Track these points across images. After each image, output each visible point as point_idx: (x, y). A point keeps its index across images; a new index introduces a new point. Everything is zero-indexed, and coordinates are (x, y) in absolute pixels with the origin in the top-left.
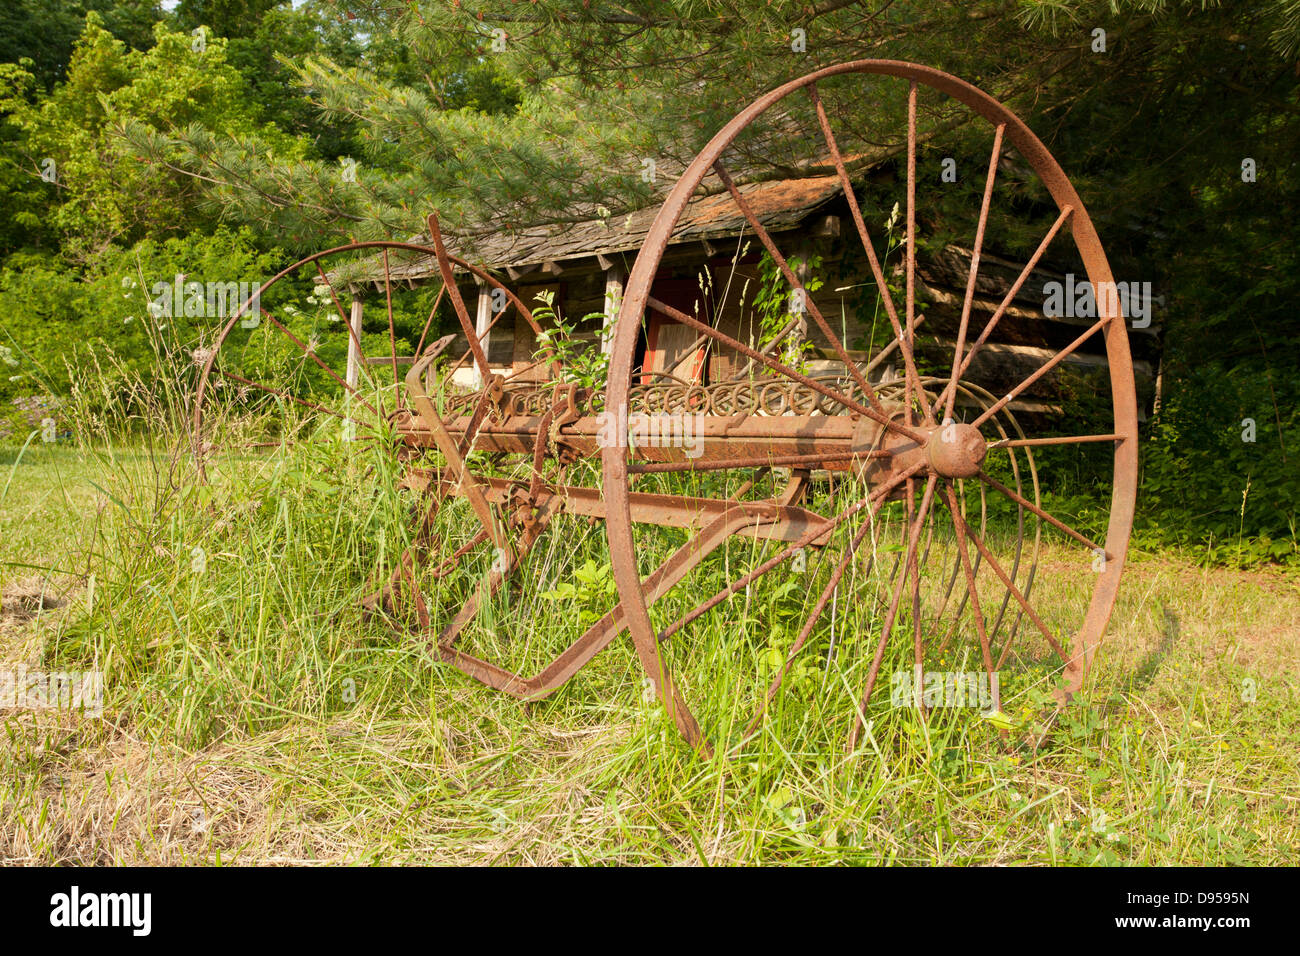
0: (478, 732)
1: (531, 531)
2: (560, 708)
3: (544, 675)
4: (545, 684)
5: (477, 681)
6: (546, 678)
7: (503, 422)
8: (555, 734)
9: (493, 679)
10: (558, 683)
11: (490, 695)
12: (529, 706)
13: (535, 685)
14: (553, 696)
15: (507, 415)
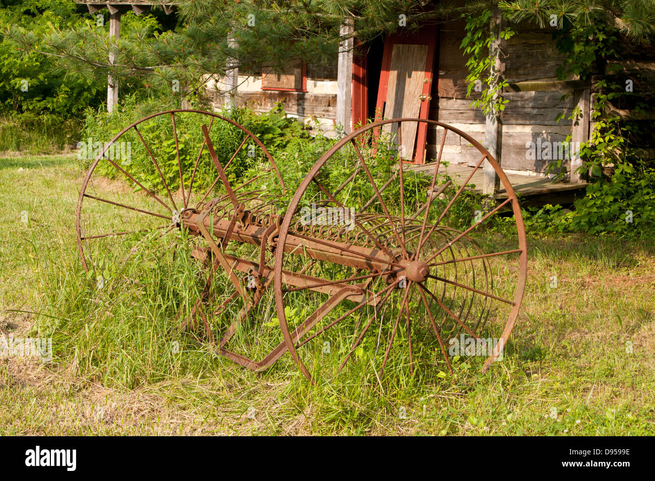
0: (237, 383)
1: (260, 291)
2: (272, 374)
3: (264, 361)
4: (265, 364)
5: (236, 364)
6: (265, 362)
7: (244, 229)
8: (269, 384)
9: (243, 363)
10: (270, 364)
11: (242, 369)
12: (259, 373)
13: (261, 365)
14: (268, 369)
15: (247, 224)
